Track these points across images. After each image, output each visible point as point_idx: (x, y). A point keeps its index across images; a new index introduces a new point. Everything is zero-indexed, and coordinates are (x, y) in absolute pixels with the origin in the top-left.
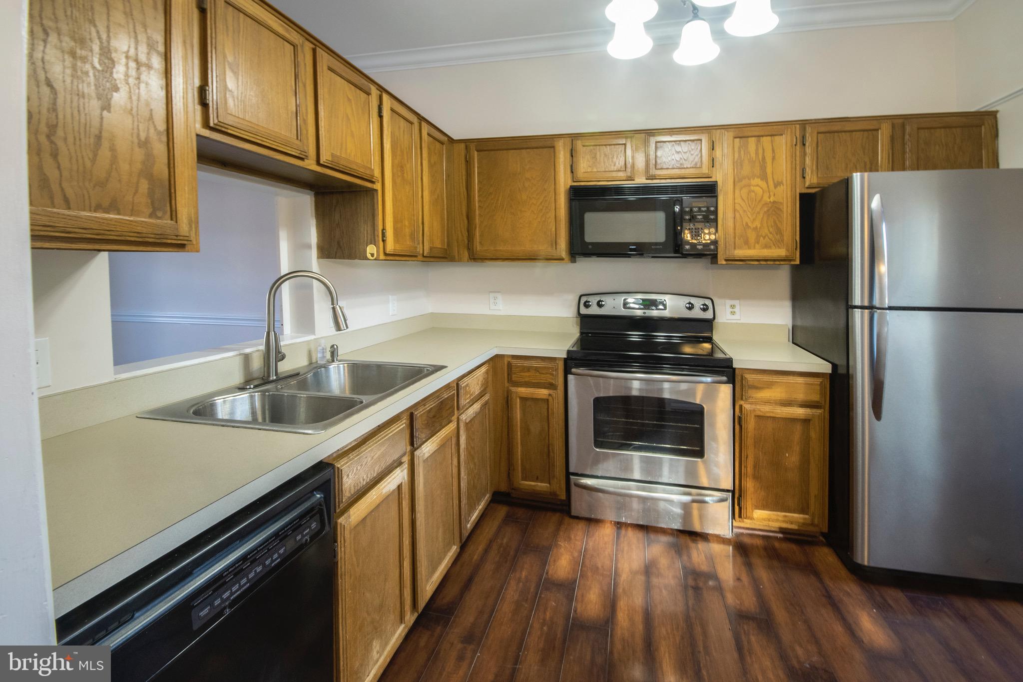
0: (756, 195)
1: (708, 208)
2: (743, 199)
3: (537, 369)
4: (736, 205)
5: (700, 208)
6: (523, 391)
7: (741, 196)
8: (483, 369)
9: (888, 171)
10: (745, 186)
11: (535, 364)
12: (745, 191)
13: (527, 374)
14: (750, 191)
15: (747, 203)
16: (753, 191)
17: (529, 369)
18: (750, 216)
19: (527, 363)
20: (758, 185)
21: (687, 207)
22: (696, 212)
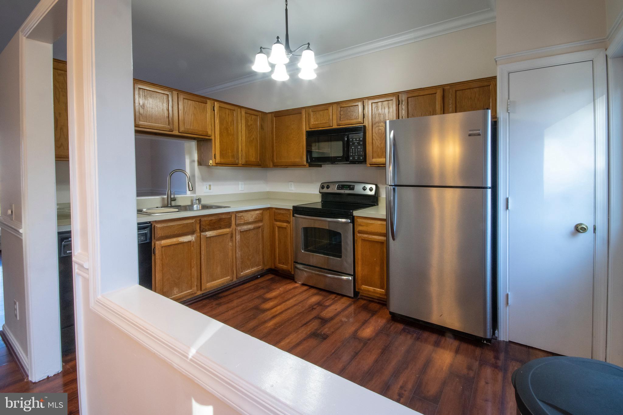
0: (381, 131)
1: (359, 139)
2: (376, 134)
3: (283, 214)
4: (373, 136)
5: (356, 139)
6: (278, 223)
7: (376, 133)
8: (258, 212)
9: (441, 114)
10: (377, 126)
11: (282, 212)
12: (377, 128)
13: (279, 216)
14: (379, 129)
15: (378, 135)
16: (380, 129)
17: (280, 214)
18: (379, 142)
19: (279, 211)
20: (382, 126)
21: (351, 139)
22: (354, 141)
